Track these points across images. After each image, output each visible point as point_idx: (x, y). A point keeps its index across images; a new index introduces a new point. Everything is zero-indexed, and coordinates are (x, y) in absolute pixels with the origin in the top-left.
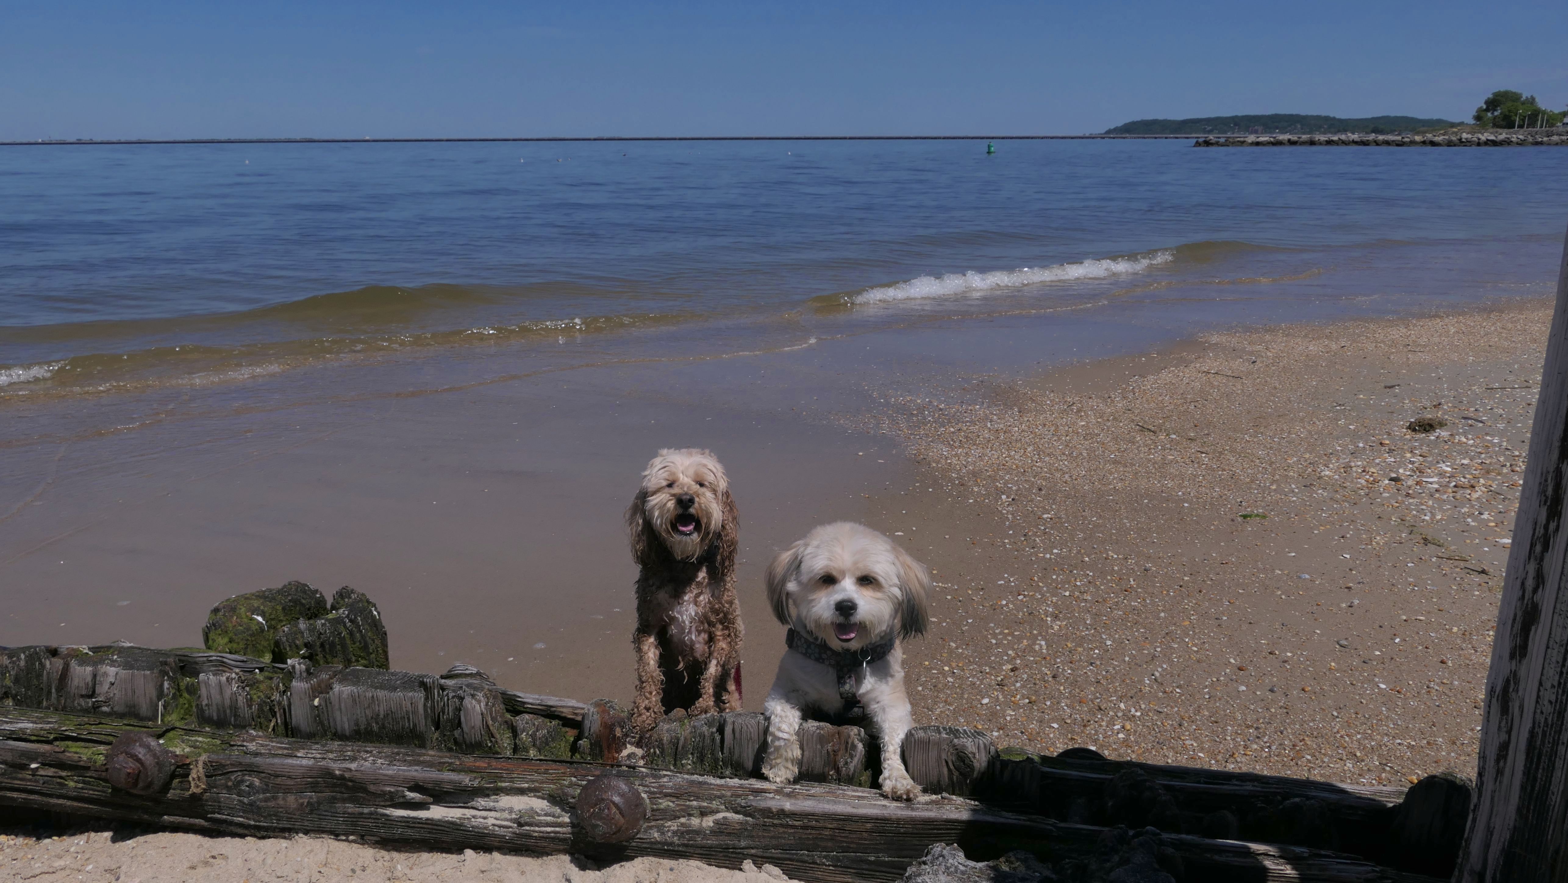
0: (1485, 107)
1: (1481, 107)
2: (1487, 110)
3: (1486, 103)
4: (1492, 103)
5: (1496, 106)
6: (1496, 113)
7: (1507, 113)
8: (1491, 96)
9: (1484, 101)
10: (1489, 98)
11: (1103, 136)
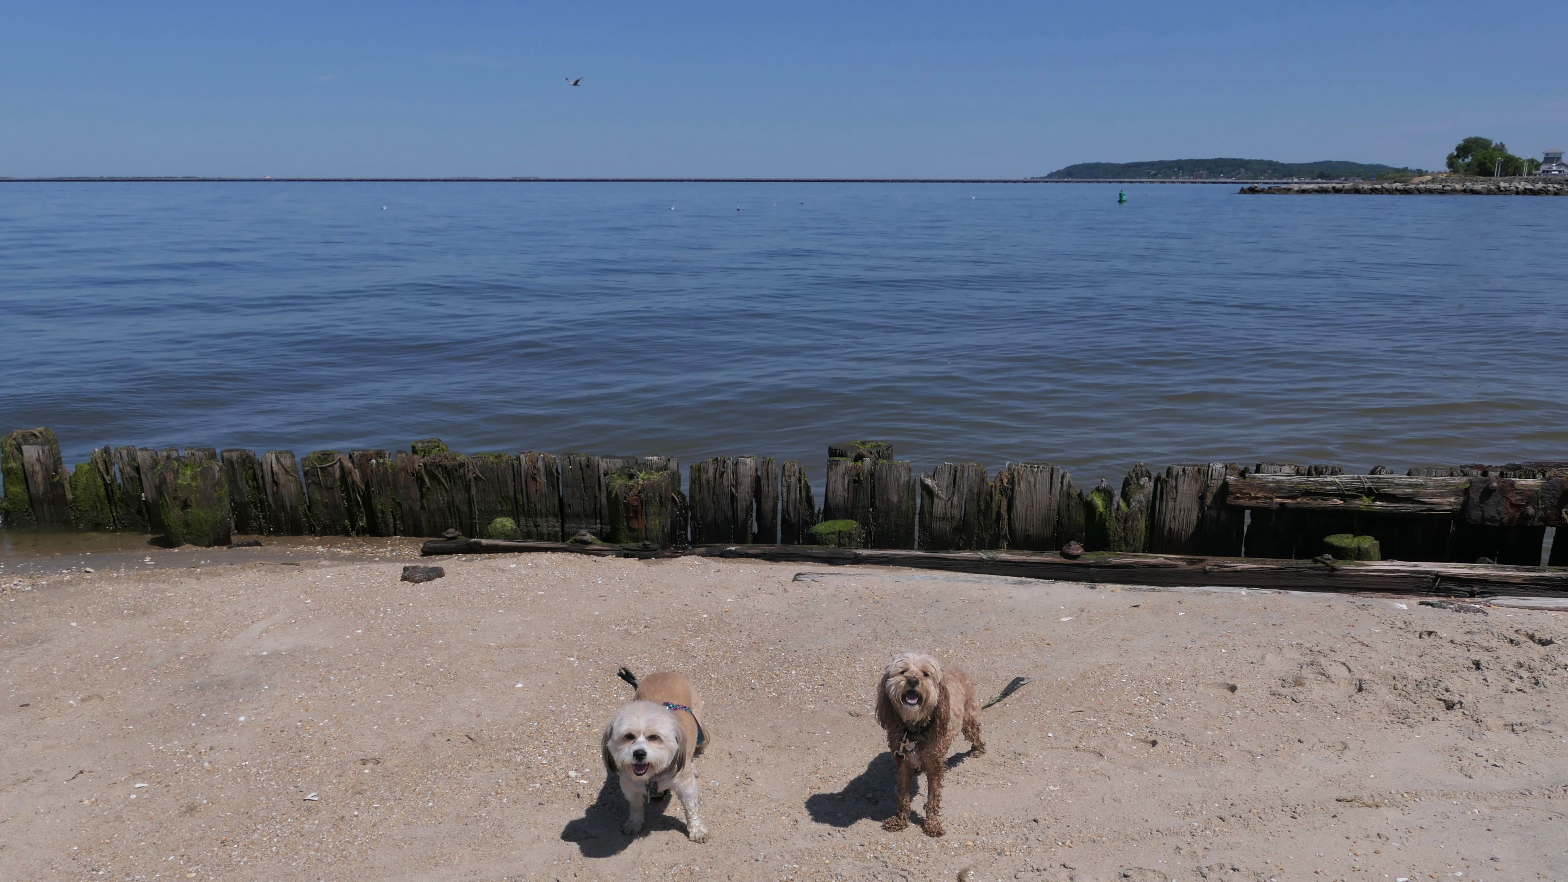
0: (1455, 153)
1: (1452, 153)
2: (1458, 156)
3: (1457, 149)
4: (1464, 149)
5: (1467, 153)
6: (1467, 160)
7: (1483, 160)
8: (1462, 143)
9: (1455, 148)
10: (1459, 145)
11: (1047, 180)
